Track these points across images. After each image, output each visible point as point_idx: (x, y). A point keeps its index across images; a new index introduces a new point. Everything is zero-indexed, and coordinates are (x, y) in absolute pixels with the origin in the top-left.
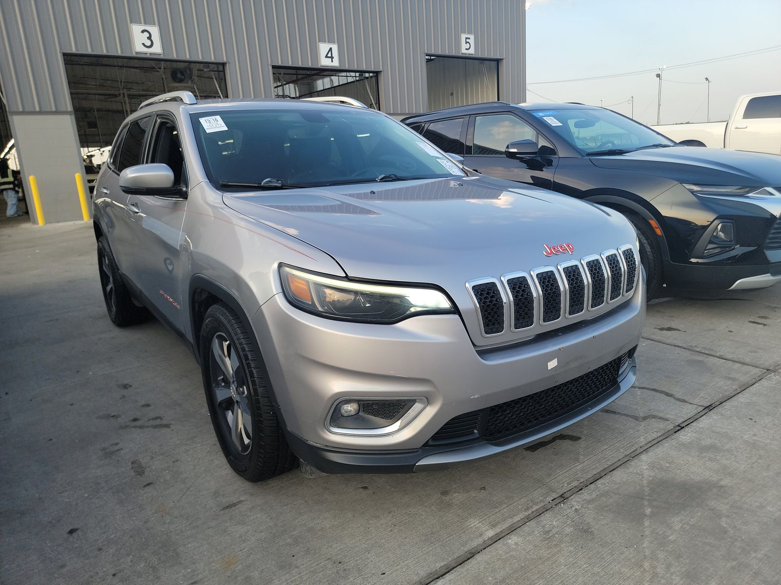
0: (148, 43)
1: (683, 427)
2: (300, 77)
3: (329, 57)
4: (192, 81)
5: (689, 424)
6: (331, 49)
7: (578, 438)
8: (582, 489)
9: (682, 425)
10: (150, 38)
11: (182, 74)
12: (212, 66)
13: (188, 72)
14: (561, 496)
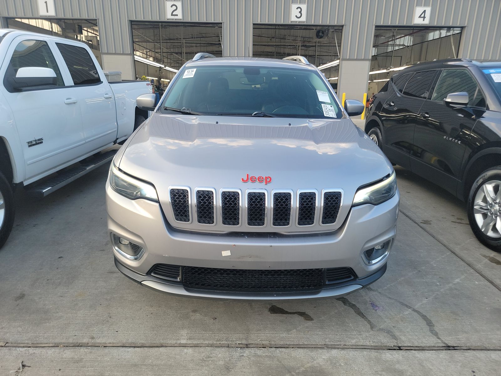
0: (299, 15)
1: (402, 350)
2: (415, 31)
3: (422, 17)
4: (328, 37)
5: (412, 350)
6: (425, 11)
7: (312, 319)
8: (265, 347)
9: (401, 348)
10: (300, 12)
11: (323, 33)
12: (336, 28)
13: (326, 32)
14: (247, 345)
